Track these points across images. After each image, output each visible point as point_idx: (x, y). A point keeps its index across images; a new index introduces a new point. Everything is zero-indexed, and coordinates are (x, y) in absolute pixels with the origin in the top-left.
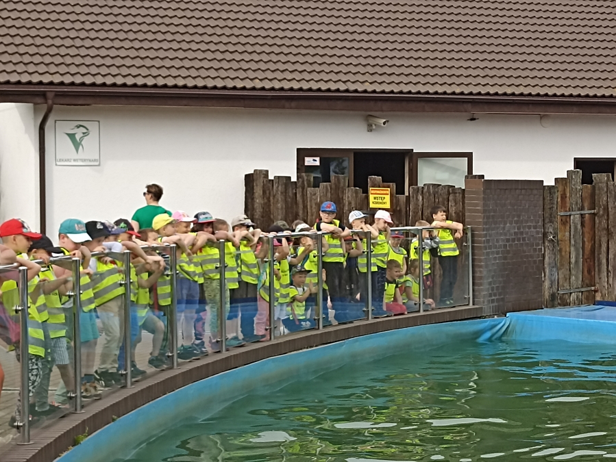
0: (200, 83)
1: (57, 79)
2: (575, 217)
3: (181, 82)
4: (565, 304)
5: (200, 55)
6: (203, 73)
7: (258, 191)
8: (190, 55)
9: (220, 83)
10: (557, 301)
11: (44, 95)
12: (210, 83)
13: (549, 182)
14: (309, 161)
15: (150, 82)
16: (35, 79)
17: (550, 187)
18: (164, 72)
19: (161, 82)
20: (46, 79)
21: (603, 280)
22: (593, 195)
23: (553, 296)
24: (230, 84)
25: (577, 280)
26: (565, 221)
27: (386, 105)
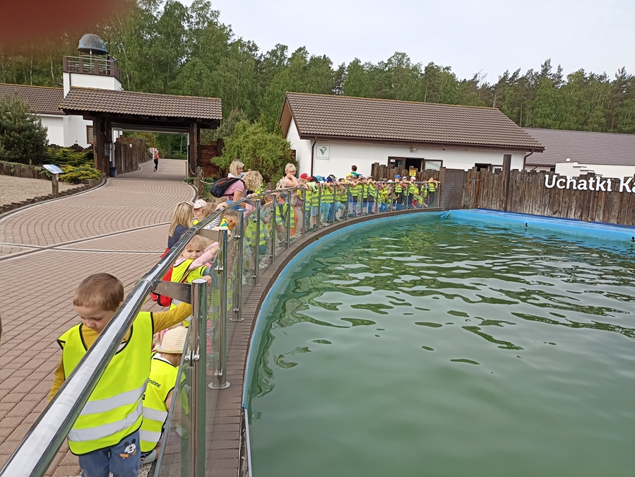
0: (360, 135)
1: (318, 133)
2: (474, 181)
3: (354, 135)
4: (468, 208)
5: (361, 127)
6: (361, 132)
7: (376, 169)
8: (358, 126)
9: (366, 136)
10: (465, 207)
11: (314, 137)
12: (363, 136)
13: (466, 170)
14: (392, 161)
15: (345, 134)
16: (312, 132)
17: (467, 172)
18: (350, 132)
19: (348, 134)
20: (315, 133)
21: (481, 201)
22: (480, 175)
23: (464, 206)
24: (369, 136)
25: (472, 201)
26: (470, 183)
27: (417, 144)
